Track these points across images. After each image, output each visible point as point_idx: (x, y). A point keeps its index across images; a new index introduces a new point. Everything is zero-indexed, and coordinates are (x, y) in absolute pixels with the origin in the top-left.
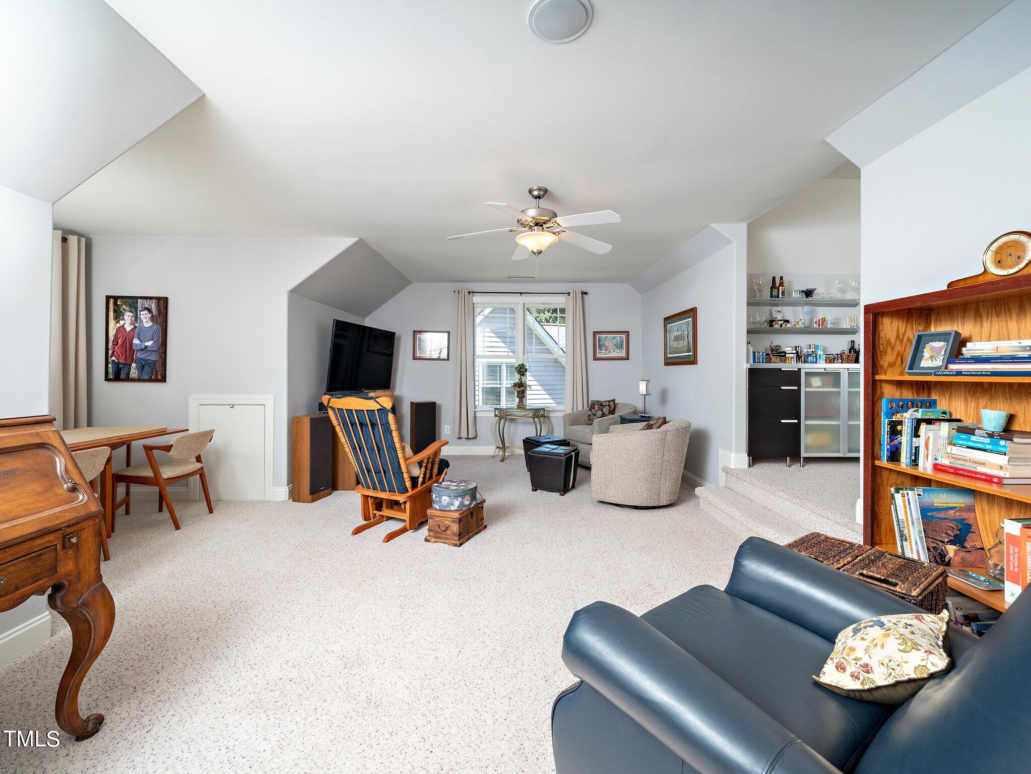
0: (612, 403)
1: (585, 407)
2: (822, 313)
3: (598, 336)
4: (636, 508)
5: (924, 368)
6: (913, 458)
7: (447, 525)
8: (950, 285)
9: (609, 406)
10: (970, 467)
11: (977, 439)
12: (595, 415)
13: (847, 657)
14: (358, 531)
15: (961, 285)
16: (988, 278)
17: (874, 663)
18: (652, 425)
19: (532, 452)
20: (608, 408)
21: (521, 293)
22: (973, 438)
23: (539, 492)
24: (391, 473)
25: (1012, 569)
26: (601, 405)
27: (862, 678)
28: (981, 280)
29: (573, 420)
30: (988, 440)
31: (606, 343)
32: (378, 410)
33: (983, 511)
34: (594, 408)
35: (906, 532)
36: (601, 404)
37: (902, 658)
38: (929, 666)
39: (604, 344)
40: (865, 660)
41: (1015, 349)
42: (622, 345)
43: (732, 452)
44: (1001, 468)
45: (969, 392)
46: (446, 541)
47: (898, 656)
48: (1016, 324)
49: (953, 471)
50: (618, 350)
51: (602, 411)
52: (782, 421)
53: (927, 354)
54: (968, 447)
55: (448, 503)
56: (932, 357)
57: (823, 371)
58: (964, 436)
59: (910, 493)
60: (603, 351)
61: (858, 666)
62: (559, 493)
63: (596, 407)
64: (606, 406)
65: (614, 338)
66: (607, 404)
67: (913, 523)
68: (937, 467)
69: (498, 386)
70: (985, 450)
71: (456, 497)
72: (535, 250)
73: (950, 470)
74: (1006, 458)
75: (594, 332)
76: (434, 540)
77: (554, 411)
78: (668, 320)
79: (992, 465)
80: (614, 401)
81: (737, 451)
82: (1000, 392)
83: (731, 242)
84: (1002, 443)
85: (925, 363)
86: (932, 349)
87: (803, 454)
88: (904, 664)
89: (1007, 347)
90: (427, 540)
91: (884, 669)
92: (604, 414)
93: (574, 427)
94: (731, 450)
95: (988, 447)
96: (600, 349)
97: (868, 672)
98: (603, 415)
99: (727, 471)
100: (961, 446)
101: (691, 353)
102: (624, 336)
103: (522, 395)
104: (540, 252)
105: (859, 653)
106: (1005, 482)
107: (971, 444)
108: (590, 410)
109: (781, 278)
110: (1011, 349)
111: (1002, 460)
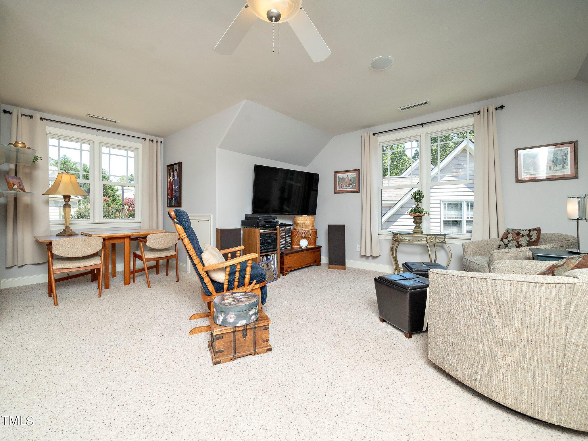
0: (533, 232)
1: (494, 235)
9: (529, 236)
12: (508, 246)
20: (528, 238)
21: (423, 124)
26: (518, 234)
34: (507, 238)
51: (518, 241)
63: (510, 237)
64: (523, 235)
66: (528, 232)
69: (459, 219)
80: (538, 230)
92: (521, 244)
98: (519, 246)
102: (569, 148)
103: (418, 221)
108: (502, 239)
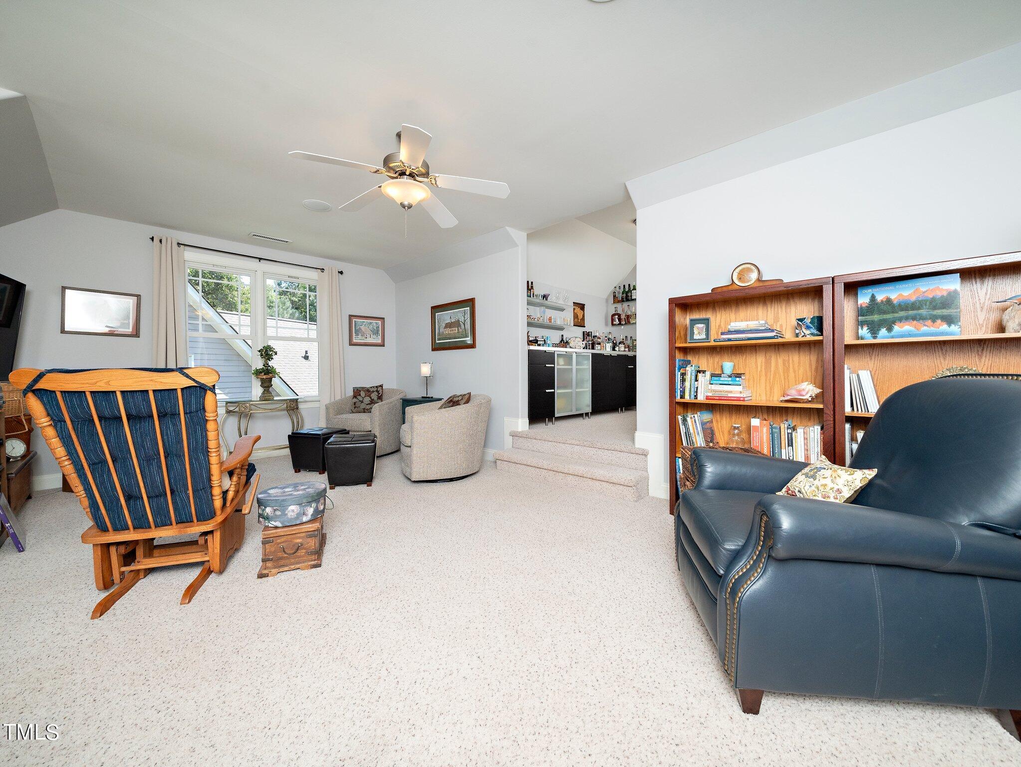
0: (379, 389)
1: (347, 395)
2: (549, 313)
3: (354, 320)
4: (451, 480)
5: (696, 339)
6: (695, 394)
7: (298, 543)
8: (713, 290)
9: (377, 391)
10: (724, 394)
11: (724, 379)
12: (362, 402)
13: (825, 490)
14: (102, 609)
15: (719, 290)
16: (735, 287)
17: (841, 487)
18: (458, 401)
19: (329, 444)
20: (376, 394)
21: (260, 259)
22: (722, 379)
23: (338, 489)
24: (190, 492)
25: (755, 445)
27: (839, 498)
28: (730, 288)
29: (336, 409)
30: (730, 379)
31: (363, 328)
32: (182, 389)
33: (717, 421)
34: (360, 395)
35: (694, 440)
36: (368, 391)
37: (852, 478)
38: (868, 476)
39: (360, 329)
40: (836, 487)
41: (757, 325)
42: (378, 331)
43: (518, 418)
44: (741, 392)
45: (709, 354)
46: (298, 566)
47: (850, 478)
48: (734, 316)
49: (718, 398)
50: (375, 336)
51: (371, 398)
52: (547, 391)
53: (696, 331)
54: (720, 384)
55: (297, 514)
56: (699, 333)
57: (565, 353)
58: (716, 378)
59: (696, 415)
60: (360, 336)
61: (835, 492)
62: (366, 485)
63: (363, 394)
64: (373, 392)
65: (371, 323)
66: (375, 389)
67: (698, 434)
68: (708, 398)
70: (730, 385)
71: (310, 503)
72: (406, 203)
73: (716, 398)
74: (741, 387)
75: (351, 316)
76: (274, 571)
77: (306, 402)
78: (435, 309)
79: (736, 392)
80: (381, 386)
81: (522, 417)
82: (726, 354)
83: (516, 245)
84: (738, 379)
85: (696, 337)
86: (698, 328)
87: (557, 415)
88: (855, 481)
89: (753, 324)
90: (261, 576)
91: (846, 488)
92: (373, 400)
93: (341, 416)
94: (517, 417)
95: (730, 383)
96: (357, 334)
97: (841, 493)
99: (514, 435)
100: (716, 384)
101: (469, 339)
102: (380, 322)
103: (267, 385)
104: (410, 207)
105: (830, 485)
106: (746, 399)
107: (721, 382)
108: (355, 397)
109: (532, 283)
110: (755, 325)
111: (739, 388)
